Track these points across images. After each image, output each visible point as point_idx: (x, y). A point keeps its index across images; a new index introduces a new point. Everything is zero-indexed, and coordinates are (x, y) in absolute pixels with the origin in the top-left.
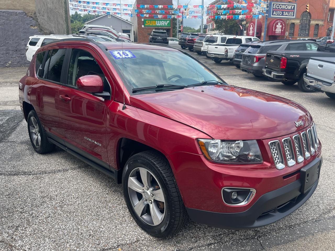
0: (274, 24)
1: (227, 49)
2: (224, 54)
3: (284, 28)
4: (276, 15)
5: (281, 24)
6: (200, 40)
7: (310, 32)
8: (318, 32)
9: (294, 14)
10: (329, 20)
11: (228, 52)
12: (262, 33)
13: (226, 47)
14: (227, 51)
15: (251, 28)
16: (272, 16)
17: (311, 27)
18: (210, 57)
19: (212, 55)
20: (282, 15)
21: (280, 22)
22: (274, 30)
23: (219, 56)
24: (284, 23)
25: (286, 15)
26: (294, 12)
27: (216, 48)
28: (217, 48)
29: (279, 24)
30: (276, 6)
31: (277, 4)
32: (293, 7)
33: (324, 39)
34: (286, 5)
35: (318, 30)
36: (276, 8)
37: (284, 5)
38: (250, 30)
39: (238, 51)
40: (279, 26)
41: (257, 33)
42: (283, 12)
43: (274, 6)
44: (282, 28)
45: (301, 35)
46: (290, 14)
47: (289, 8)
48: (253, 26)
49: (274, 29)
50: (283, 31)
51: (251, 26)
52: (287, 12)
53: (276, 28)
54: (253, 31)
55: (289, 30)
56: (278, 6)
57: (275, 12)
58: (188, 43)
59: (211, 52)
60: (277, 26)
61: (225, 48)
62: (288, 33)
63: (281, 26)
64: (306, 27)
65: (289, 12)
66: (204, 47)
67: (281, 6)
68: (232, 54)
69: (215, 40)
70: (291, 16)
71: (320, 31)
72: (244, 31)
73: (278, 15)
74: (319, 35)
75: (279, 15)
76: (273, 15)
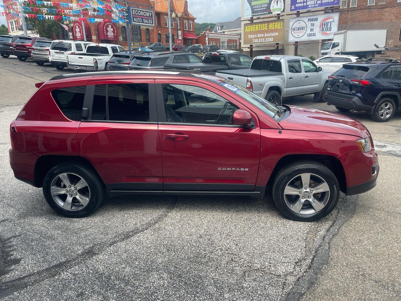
0: (104, 26)
1: (96, 59)
2: (93, 65)
3: (116, 31)
4: (136, 22)
5: (112, 27)
6: (40, 47)
7: (143, 38)
8: (149, 37)
9: (152, 21)
10: (157, 25)
11: (97, 64)
12: (92, 36)
13: (94, 57)
14: (96, 62)
15: (78, 30)
16: (133, 23)
17: (142, 31)
18: (74, 69)
19: (76, 68)
20: (143, 22)
21: (110, 25)
22: (106, 34)
23: (87, 68)
24: (115, 26)
25: (146, 23)
26: (152, 20)
27: (79, 58)
28: (82, 58)
29: (110, 26)
30: (135, 11)
31: (136, 10)
32: (150, 15)
33: (155, 45)
34: (144, 11)
35: (149, 34)
36: (135, 15)
37: (142, 11)
38: (76, 32)
39: (114, 63)
40: (110, 29)
41: (87, 37)
42: (142, 19)
43: (133, 12)
44: (114, 32)
45: (134, 40)
46: (149, 21)
47: (148, 14)
48: (79, 27)
49: (105, 32)
50: (115, 34)
51: (77, 27)
52: (147, 19)
53: (107, 31)
54: (81, 33)
55: (121, 34)
56: (137, 12)
57: (135, 18)
58: (17, 49)
59: (73, 64)
60: (108, 29)
61: (94, 59)
62: (122, 37)
63: (112, 30)
64: (137, 31)
65: (148, 19)
66: (53, 56)
67: (139, 12)
68: (102, 65)
69: (68, 48)
70: (151, 24)
71: (151, 36)
72: (69, 32)
73: (138, 22)
74: (151, 40)
75: (140, 22)
76: (133, 21)
